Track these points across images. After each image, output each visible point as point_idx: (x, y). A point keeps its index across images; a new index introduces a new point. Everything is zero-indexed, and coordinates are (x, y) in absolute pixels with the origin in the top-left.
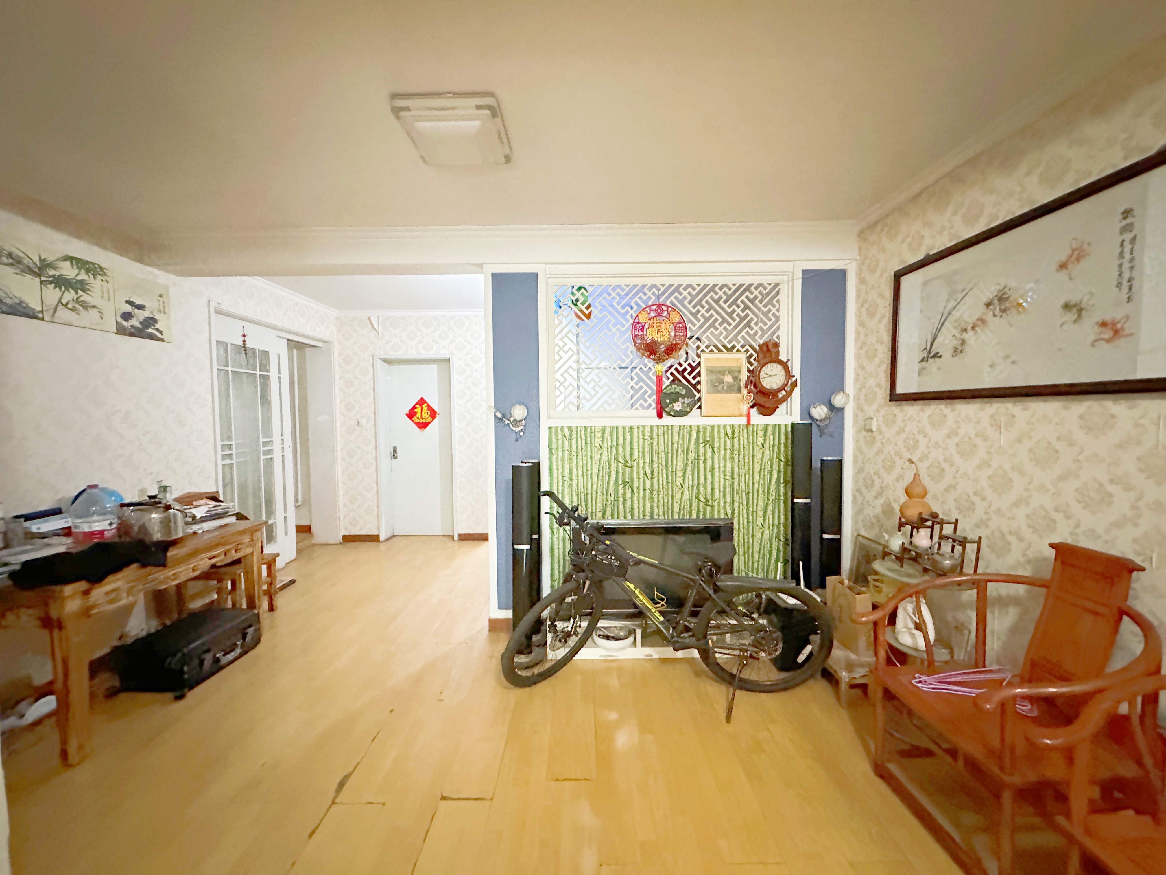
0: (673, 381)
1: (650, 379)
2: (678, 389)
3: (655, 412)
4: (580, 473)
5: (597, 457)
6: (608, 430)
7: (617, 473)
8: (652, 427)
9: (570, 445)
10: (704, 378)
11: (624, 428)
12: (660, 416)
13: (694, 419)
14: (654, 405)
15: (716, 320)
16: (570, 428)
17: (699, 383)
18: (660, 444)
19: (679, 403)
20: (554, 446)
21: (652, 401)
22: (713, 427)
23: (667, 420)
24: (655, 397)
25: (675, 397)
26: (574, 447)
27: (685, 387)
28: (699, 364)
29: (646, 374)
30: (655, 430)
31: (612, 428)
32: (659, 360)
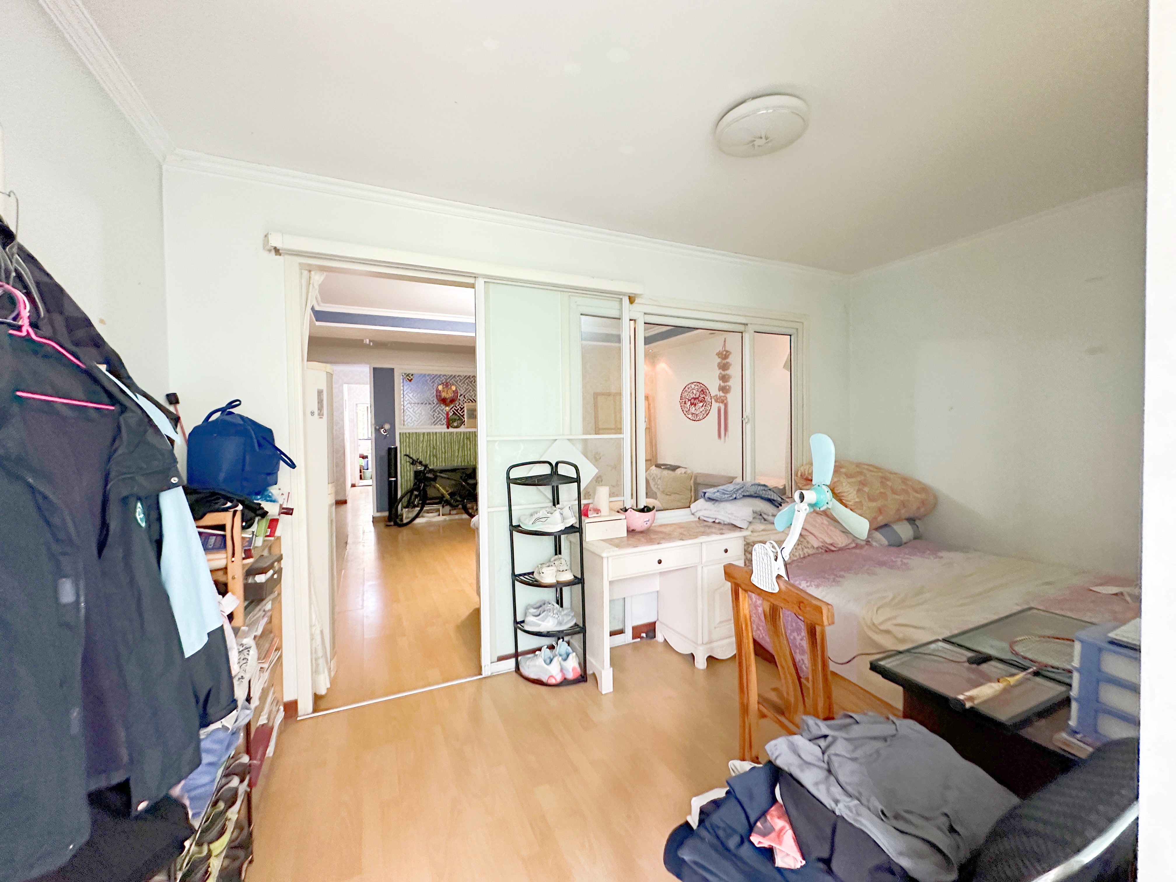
0: (453, 414)
1: (444, 413)
2: (456, 417)
3: (446, 427)
4: (414, 451)
5: (421, 445)
6: (426, 434)
7: (430, 451)
8: (445, 433)
9: (409, 440)
10: (466, 411)
11: (433, 433)
12: (448, 428)
13: (462, 429)
14: (445, 423)
15: (470, 390)
16: (409, 433)
17: (464, 415)
18: (448, 439)
19: (456, 423)
20: (402, 441)
21: (444, 422)
22: (470, 432)
23: (451, 430)
24: (445, 420)
25: (455, 420)
26: (411, 441)
27: (458, 416)
28: (464, 407)
29: (442, 411)
30: (446, 434)
31: (428, 433)
32: (447, 405)
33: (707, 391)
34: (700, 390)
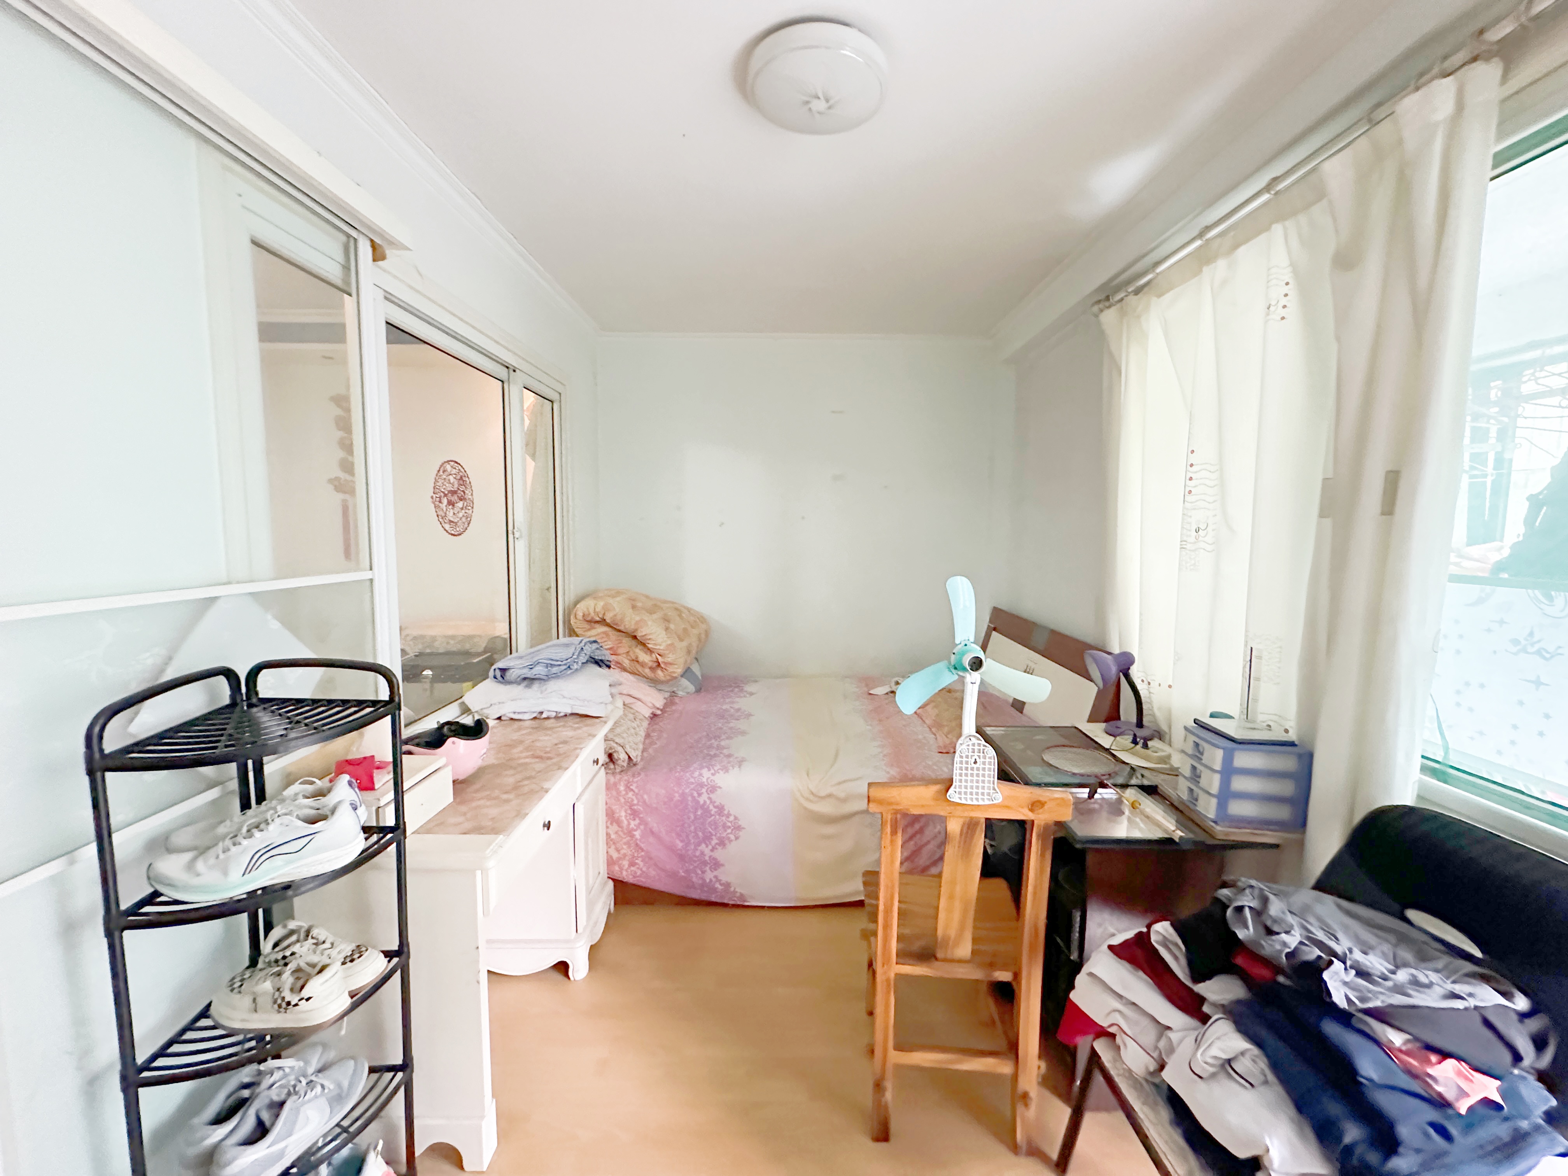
33: (467, 479)
34: (459, 477)
